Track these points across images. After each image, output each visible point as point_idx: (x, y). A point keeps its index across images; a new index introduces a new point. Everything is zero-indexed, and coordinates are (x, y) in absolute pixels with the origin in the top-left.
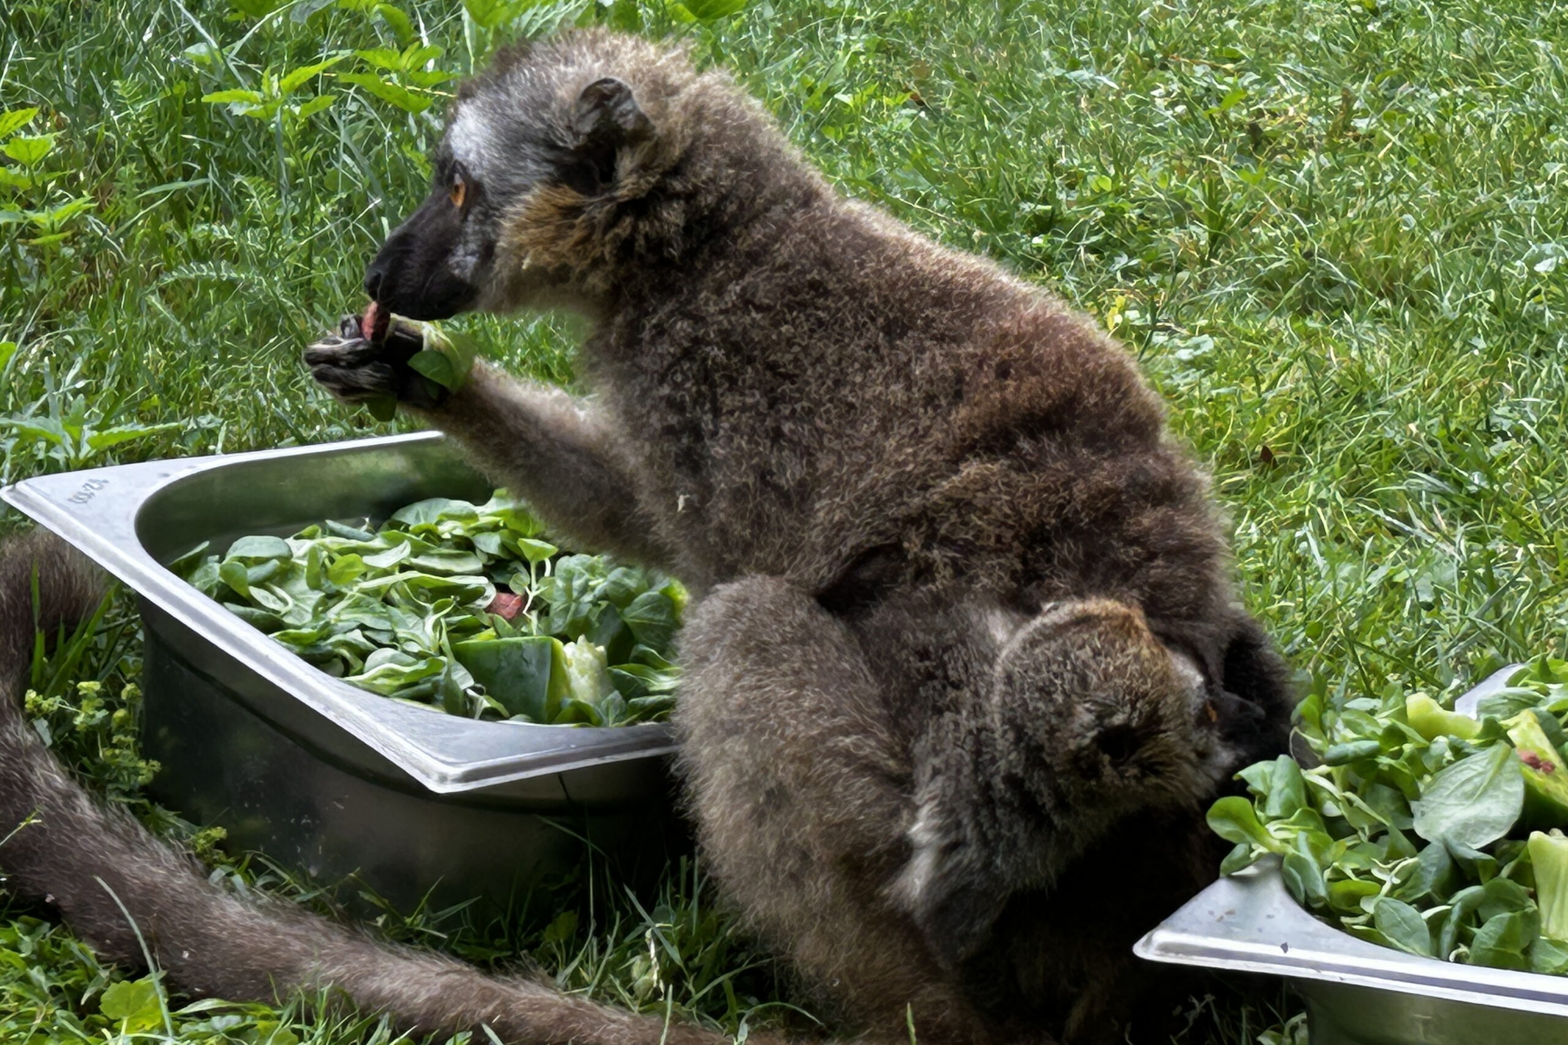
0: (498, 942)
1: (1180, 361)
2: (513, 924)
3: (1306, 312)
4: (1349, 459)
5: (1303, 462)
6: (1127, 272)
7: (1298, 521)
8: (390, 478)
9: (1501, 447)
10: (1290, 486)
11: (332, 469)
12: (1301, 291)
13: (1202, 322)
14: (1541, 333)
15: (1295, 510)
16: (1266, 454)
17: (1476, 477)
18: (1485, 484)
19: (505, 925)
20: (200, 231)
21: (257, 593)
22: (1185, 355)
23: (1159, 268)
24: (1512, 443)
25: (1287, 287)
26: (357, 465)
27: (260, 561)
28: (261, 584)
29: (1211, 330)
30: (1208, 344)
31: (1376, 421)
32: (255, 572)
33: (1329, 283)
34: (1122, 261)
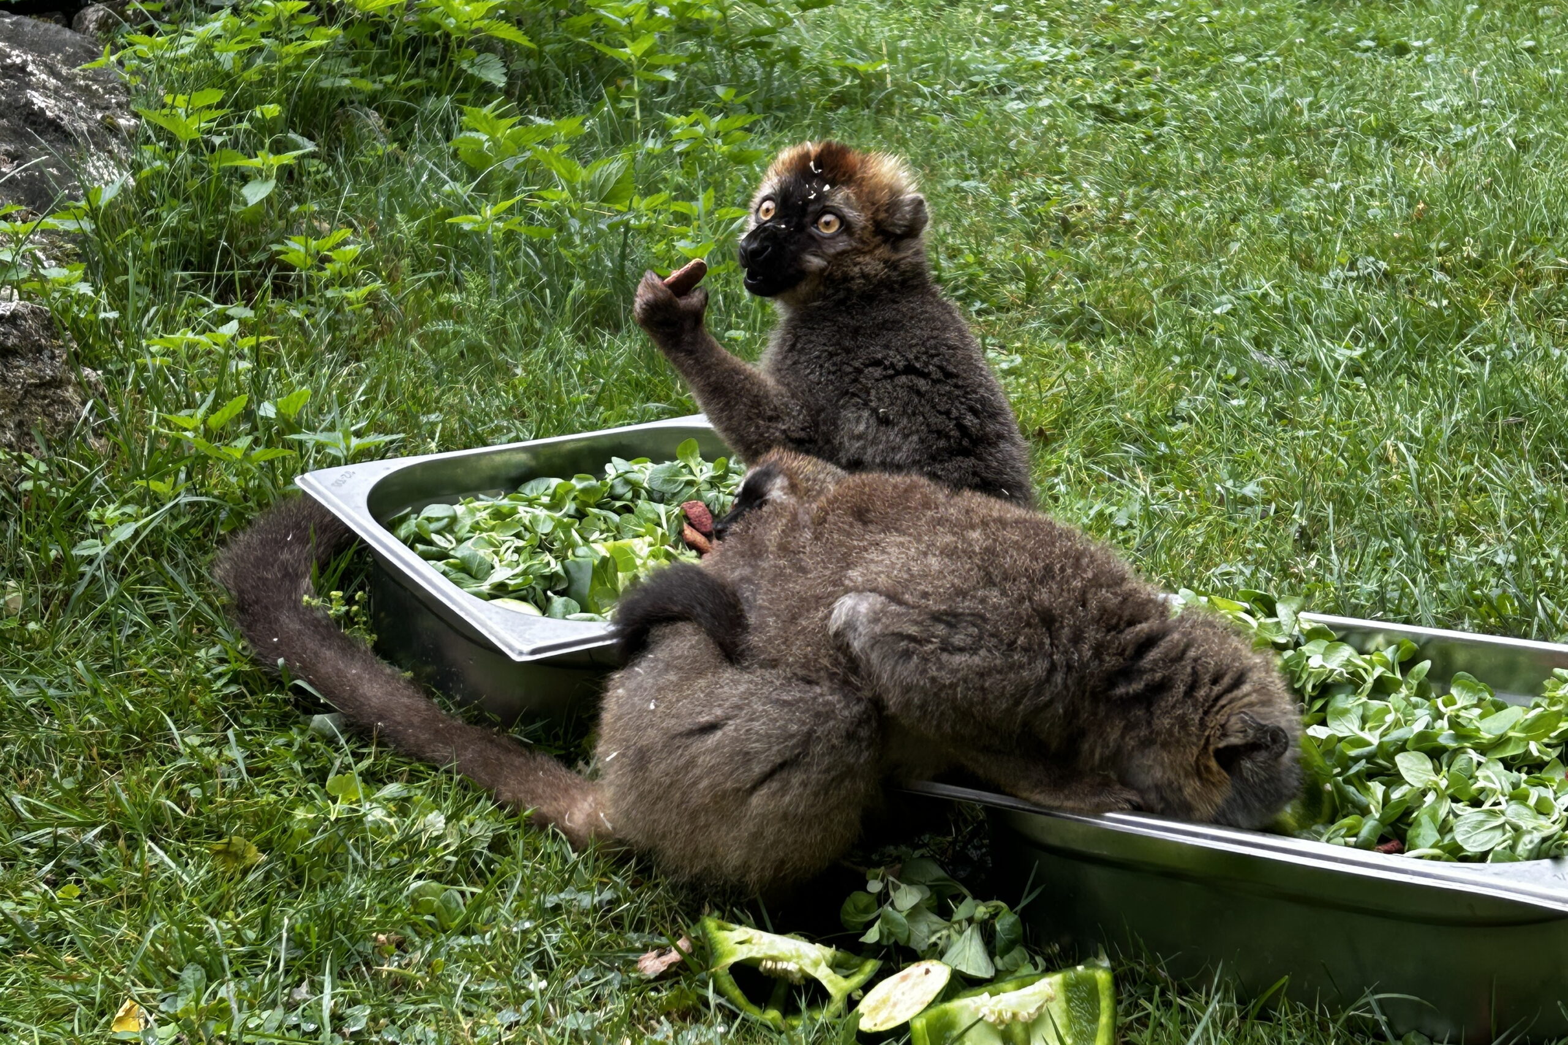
0: (557, 744)
1: (1002, 371)
2: (566, 733)
3: (1078, 338)
4: (1091, 434)
5: (1064, 436)
6: (979, 313)
7: (1057, 472)
8: (517, 466)
9: (1182, 426)
10: (1054, 451)
11: (484, 462)
12: (1078, 324)
13: (1018, 344)
14: (1212, 353)
15: (1054, 466)
16: (1041, 432)
17: (1163, 447)
18: (1167, 451)
19: (561, 733)
20: (444, 298)
21: (435, 538)
22: (1005, 366)
23: (1000, 309)
24: (1186, 425)
25: (1069, 322)
26: (498, 459)
27: (438, 519)
28: (438, 532)
29: (1021, 351)
30: (1018, 359)
31: (1109, 410)
32: (434, 526)
33: (1093, 321)
34: (978, 305)
